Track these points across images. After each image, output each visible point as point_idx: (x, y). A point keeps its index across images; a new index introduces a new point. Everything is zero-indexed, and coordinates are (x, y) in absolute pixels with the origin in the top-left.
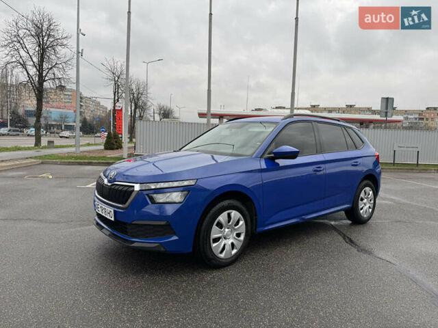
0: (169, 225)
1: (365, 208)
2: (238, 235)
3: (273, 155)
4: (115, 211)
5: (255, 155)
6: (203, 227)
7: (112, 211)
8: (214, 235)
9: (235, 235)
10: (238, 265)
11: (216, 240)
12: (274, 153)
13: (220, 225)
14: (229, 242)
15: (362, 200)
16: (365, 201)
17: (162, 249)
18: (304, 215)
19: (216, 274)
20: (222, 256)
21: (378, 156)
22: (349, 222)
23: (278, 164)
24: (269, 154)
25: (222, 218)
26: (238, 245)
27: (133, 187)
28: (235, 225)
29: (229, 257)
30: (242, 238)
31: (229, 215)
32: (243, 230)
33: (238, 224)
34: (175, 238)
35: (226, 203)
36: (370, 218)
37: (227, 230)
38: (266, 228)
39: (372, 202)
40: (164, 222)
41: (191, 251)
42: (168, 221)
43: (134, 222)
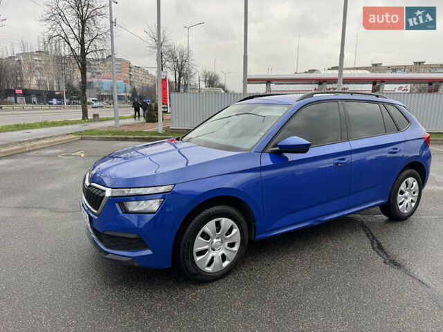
0: (141, 238)
1: (405, 201)
2: (232, 245)
3: (278, 148)
4: (90, 217)
5: (254, 150)
8: (197, 248)
10: (231, 279)
11: (200, 253)
12: (280, 146)
13: (205, 236)
15: (402, 193)
16: (407, 193)
17: (136, 264)
18: (319, 217)
19: (201, 290)
21: (428, 138)
22: (385, 218)
23: (287, 158)
24: (274, 147)
25: (209, 227)
26: (231, 256)
28: (227, 235)
29: (219, 270)
30: (236, 248)
31: (218, 224)
32: (237, 238)
33: (230, 233)
34: (148, 252)
36: (412, 213)
37: (215, 240)
38: (269, 235)
40: (134, 236)
41: (170, 266)
42: (139, 235)
43: (105, 233)
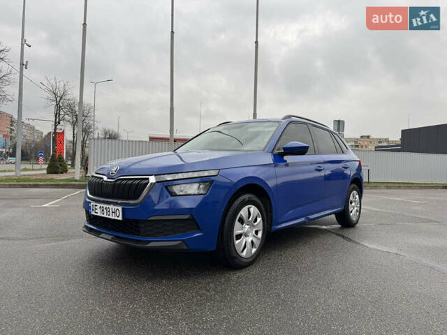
0: (193, 219)
1: (353, 214)
2: (257, 232)
3: (282, 151)
4: (123, 209)
5: (266, 150)
6: (226, 222)
7: (120, 208)
8: (237, 232)
9: (254, 232)
12: (284, 149)
13: (241, 221)
14: (249, 239)
15: (351, 203)
16: (353, 204)
17: (185, 247)
18: (308, 214)
19: (239, 274)
20: (244, 254)
21: (360, 161)
22: (340, 226)
23: (286, 161)
24: (278, 150)
25: (243, 212)
26: (257, 243)
27: (148, 179)
28: (254, 222)
29: (250, 256)
30: (260, 235)
31: (249, 210)
32: (261, 227)
33: (256, 221)
34: (199, 234)
35: (246, 197)
36: (357, 221)
37: (247, 227)
38: (280, 226)
39: (359, 205)
40: (187, 217)
41: (214, 248)
42: (192, 215)
43: (150, 219)
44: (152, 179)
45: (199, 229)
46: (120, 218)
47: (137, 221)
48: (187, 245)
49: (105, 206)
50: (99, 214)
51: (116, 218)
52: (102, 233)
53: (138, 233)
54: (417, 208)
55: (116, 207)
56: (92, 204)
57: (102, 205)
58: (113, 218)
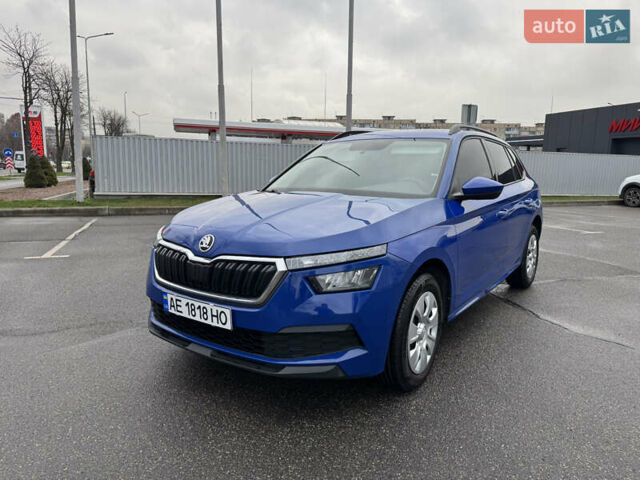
0: (354, 331)
1: (530, 264)
2: (431, 330)
3: (461, 194)
5: (439, 196)
7: (228, 312)
8: (411, 340)
9: (428, 332)
11: (413, 346)
12: (464, 190)
13: (416, 320)
14: (424, 344)
15: (529, 253)
16: (531, 255)
20: (418, 369)
24: (453, 192)
25: (419, 306)
26: (432, 346)
27: (274, 264)
28: (429, 317)
29: (424, 368)
30: (435, 335)
32: (436, 321)
33: (432, 314)
36: (533, 278)
37: (422, 326)
39: (536, 255)
41: (382, 371)
42: (352, 325)
43: (283, 331)
44: (281, 265)
45: (361, 345)
46: (228, 326)
47: (258, 333)
48: (343, 371)
49: (197, 304)
50: (185, 314)
51: (220, 325)
52: (190, 342)
53: (260, 350)
54: (595, 245)
55: (220, 310)
56: (169, 297)
57: (191, 302)
58: (215, 324)
